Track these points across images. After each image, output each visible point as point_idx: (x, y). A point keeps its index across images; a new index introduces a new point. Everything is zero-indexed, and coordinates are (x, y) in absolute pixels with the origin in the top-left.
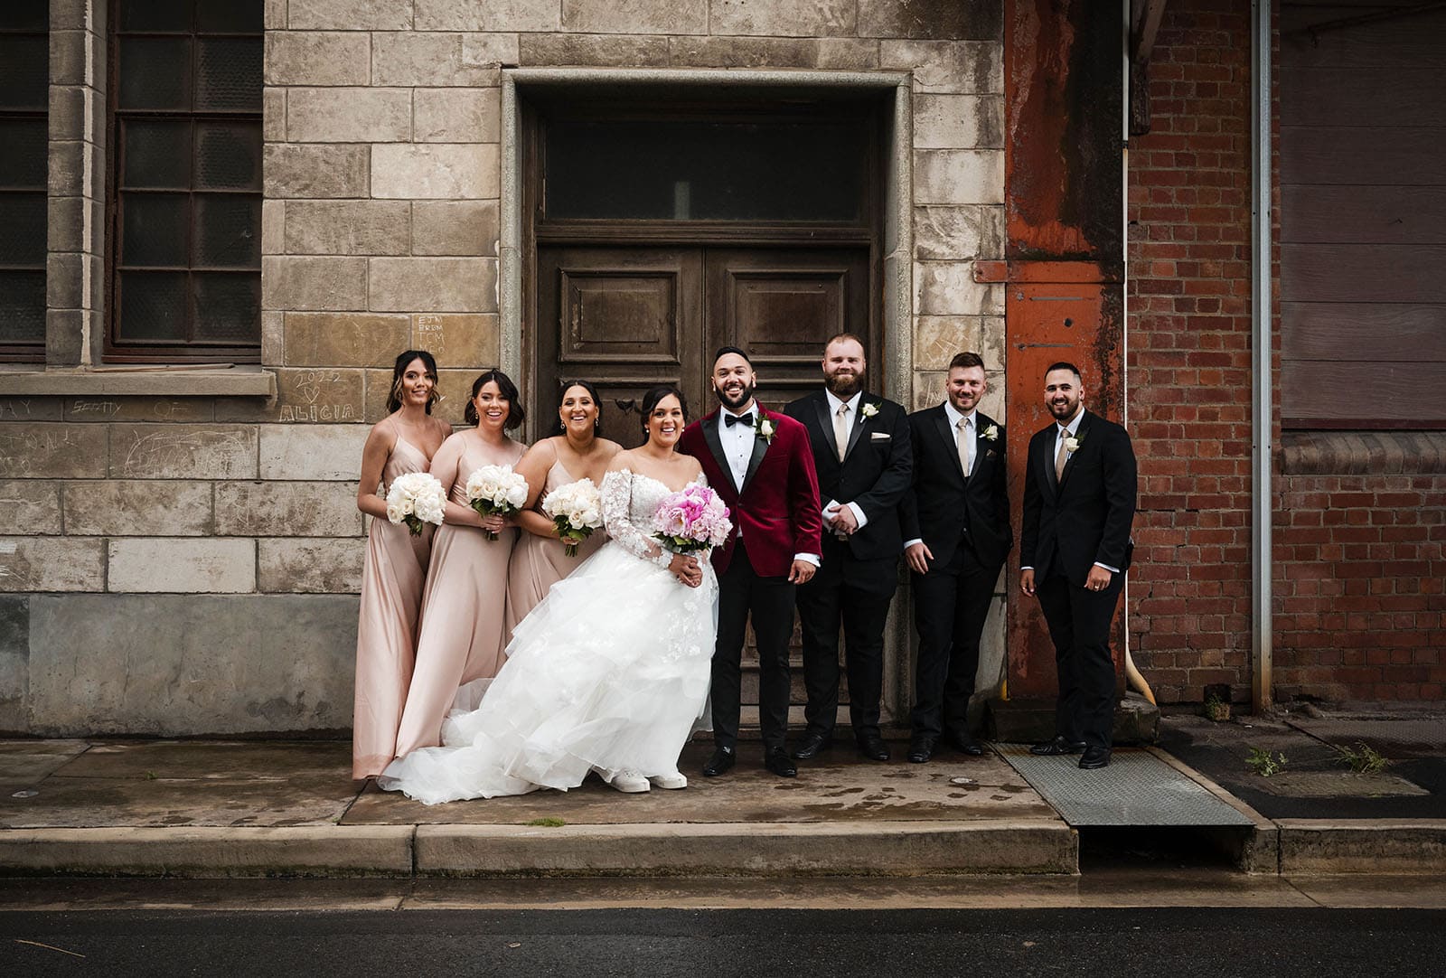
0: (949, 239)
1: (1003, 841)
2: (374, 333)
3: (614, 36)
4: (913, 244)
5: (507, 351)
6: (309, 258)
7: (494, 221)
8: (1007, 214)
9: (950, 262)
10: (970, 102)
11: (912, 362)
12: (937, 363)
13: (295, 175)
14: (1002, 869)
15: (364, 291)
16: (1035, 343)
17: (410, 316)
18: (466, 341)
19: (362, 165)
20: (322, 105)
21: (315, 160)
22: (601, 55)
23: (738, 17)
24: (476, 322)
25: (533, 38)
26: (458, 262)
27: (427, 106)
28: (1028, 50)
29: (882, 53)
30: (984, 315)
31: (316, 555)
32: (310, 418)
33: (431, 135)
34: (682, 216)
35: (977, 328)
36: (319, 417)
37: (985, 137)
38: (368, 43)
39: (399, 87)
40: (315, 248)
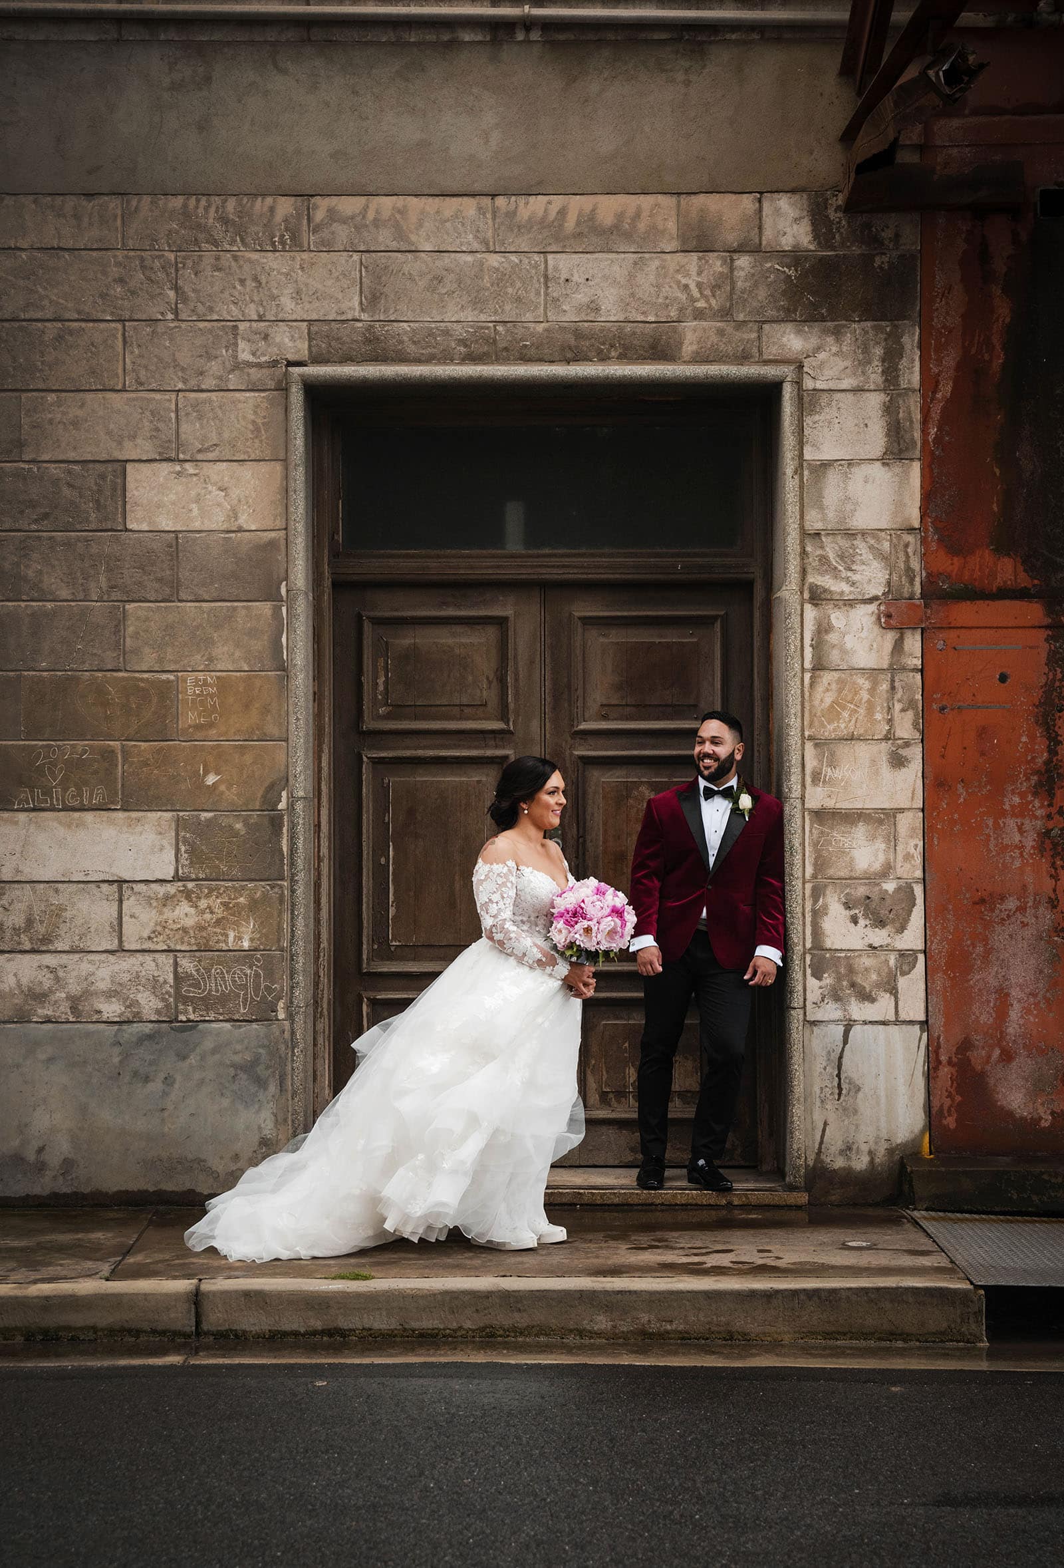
0: (849, 574)
1: (892, 1301)
2: (132, 698)
3: (426, 324)
4: (803, 579)
5: (297, 719)
6: (49, 605)
7: (279, 558)
8: (924, 541)
9: (850, 603)
10: (875, 400)
11: (803, 730)
12: (834, 730)
13: (31, 501)
14: (892, 1335)
15: (118, 646)
16: (961, 704)
17: (177, 677)
18: (247, 706)
19: (114, 489)
20: (64, 413)
21: (56, 482)
22: (411, 349)
23: (581, 298)
24: (258, 683)
25: (325, 328)
26: (235, 609)
27: (195, 414)
28: (950, 332)
29: (764, 339)
30: (895, 668)
31: (61, 974)
32: (52, 804)
33: (200, 451)
34: (514, 545)
35: (885, 686)
36: (63, 801)
37: (895, 445)
38: (120, 336)
39: (160, 391)
40: (57, 593)
